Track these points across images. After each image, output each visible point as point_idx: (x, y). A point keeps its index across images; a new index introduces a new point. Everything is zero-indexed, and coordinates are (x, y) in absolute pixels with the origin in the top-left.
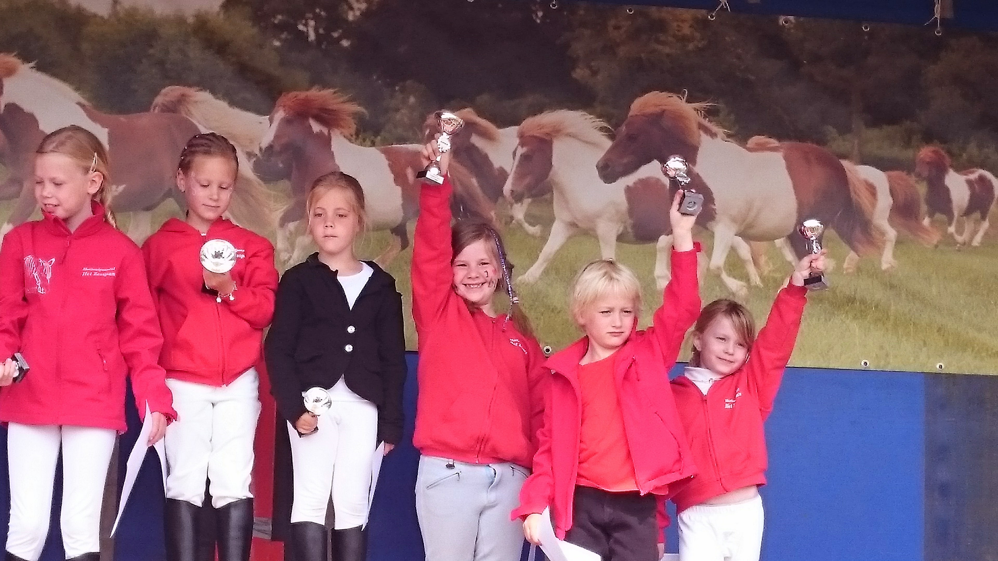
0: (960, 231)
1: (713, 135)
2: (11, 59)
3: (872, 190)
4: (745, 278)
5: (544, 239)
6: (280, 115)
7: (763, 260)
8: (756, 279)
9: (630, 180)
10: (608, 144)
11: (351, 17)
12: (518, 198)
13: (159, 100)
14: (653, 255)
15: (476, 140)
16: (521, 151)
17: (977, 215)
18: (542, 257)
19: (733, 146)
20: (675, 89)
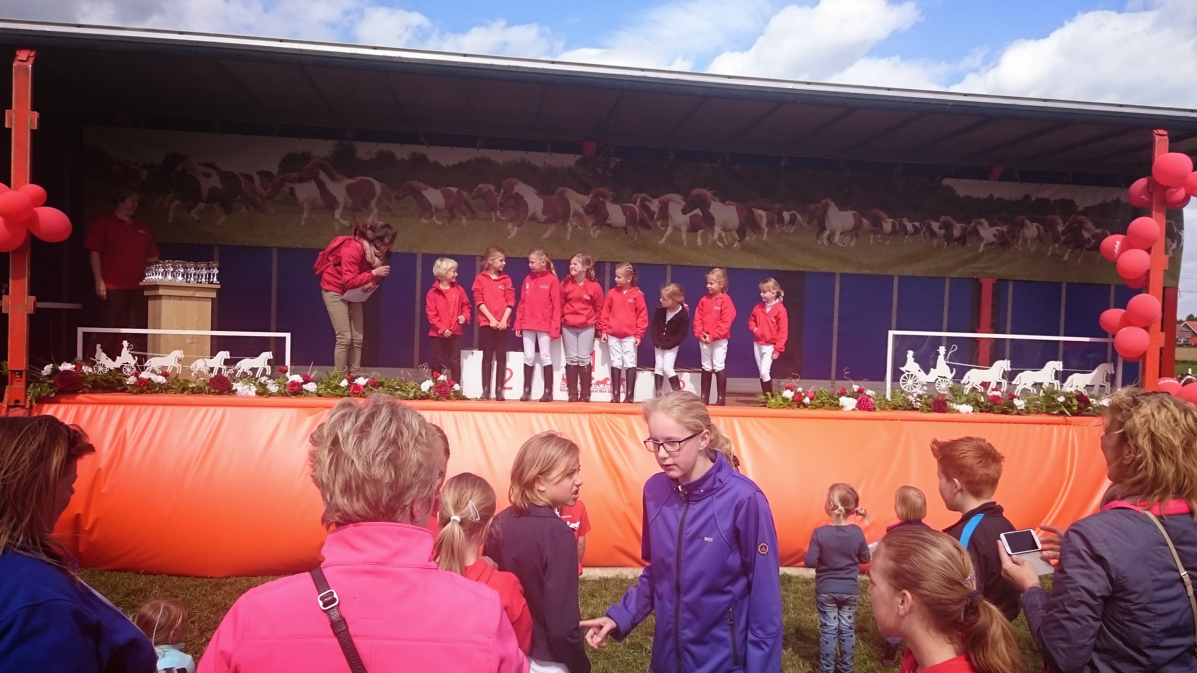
0: (786, 229)
1: (715, 201)
2: (516, 180)
3: (761, 217)
4: (723, 242)
5: (666, 231)
6: (591, 196)
7: (729, 237)
8: (727, 243)
9: (691, 214)
10: (684, 203)
11: (611, 166)
12: (658, 219)
13: (557, 191)
14: (697, 236)
15: (647, 203)
16: (659, 206)
17: (792, 224)
18: (665, 236)
19: (721, 205)
20: (704, 187)
